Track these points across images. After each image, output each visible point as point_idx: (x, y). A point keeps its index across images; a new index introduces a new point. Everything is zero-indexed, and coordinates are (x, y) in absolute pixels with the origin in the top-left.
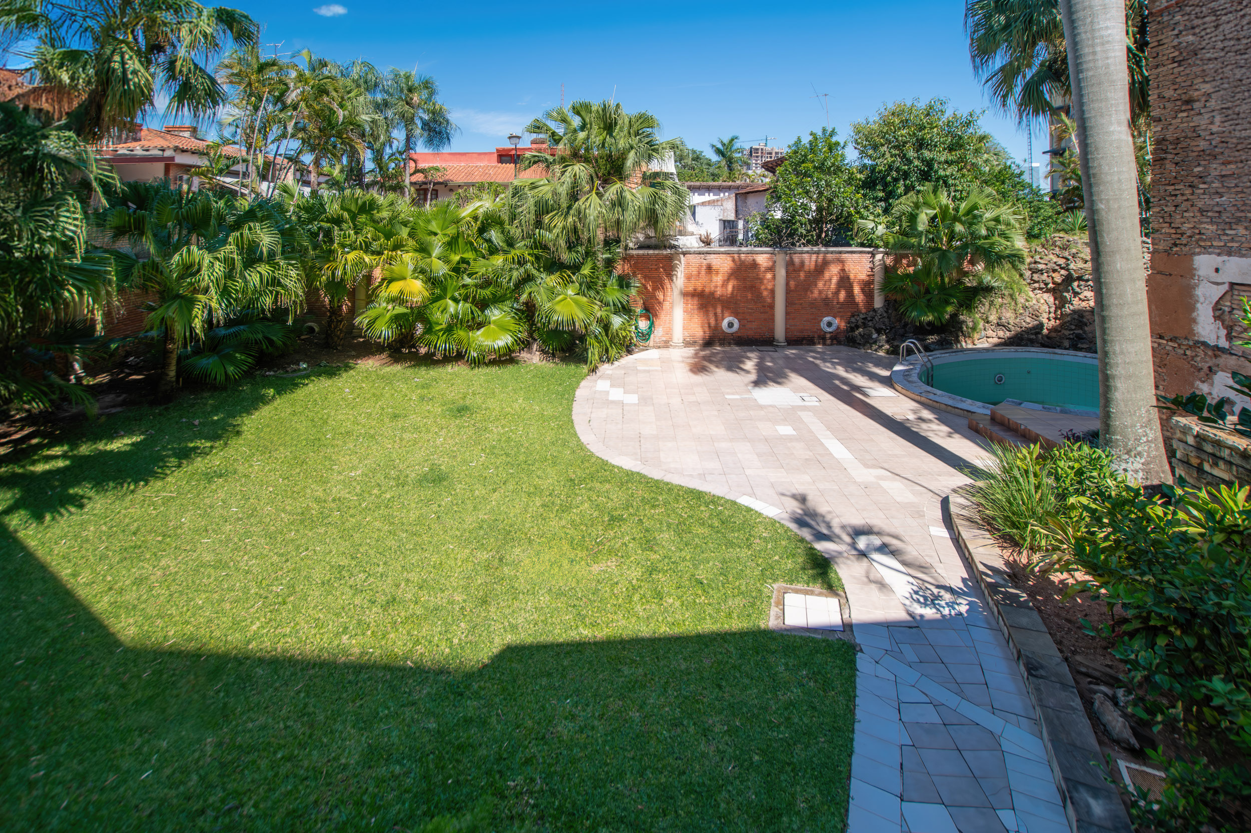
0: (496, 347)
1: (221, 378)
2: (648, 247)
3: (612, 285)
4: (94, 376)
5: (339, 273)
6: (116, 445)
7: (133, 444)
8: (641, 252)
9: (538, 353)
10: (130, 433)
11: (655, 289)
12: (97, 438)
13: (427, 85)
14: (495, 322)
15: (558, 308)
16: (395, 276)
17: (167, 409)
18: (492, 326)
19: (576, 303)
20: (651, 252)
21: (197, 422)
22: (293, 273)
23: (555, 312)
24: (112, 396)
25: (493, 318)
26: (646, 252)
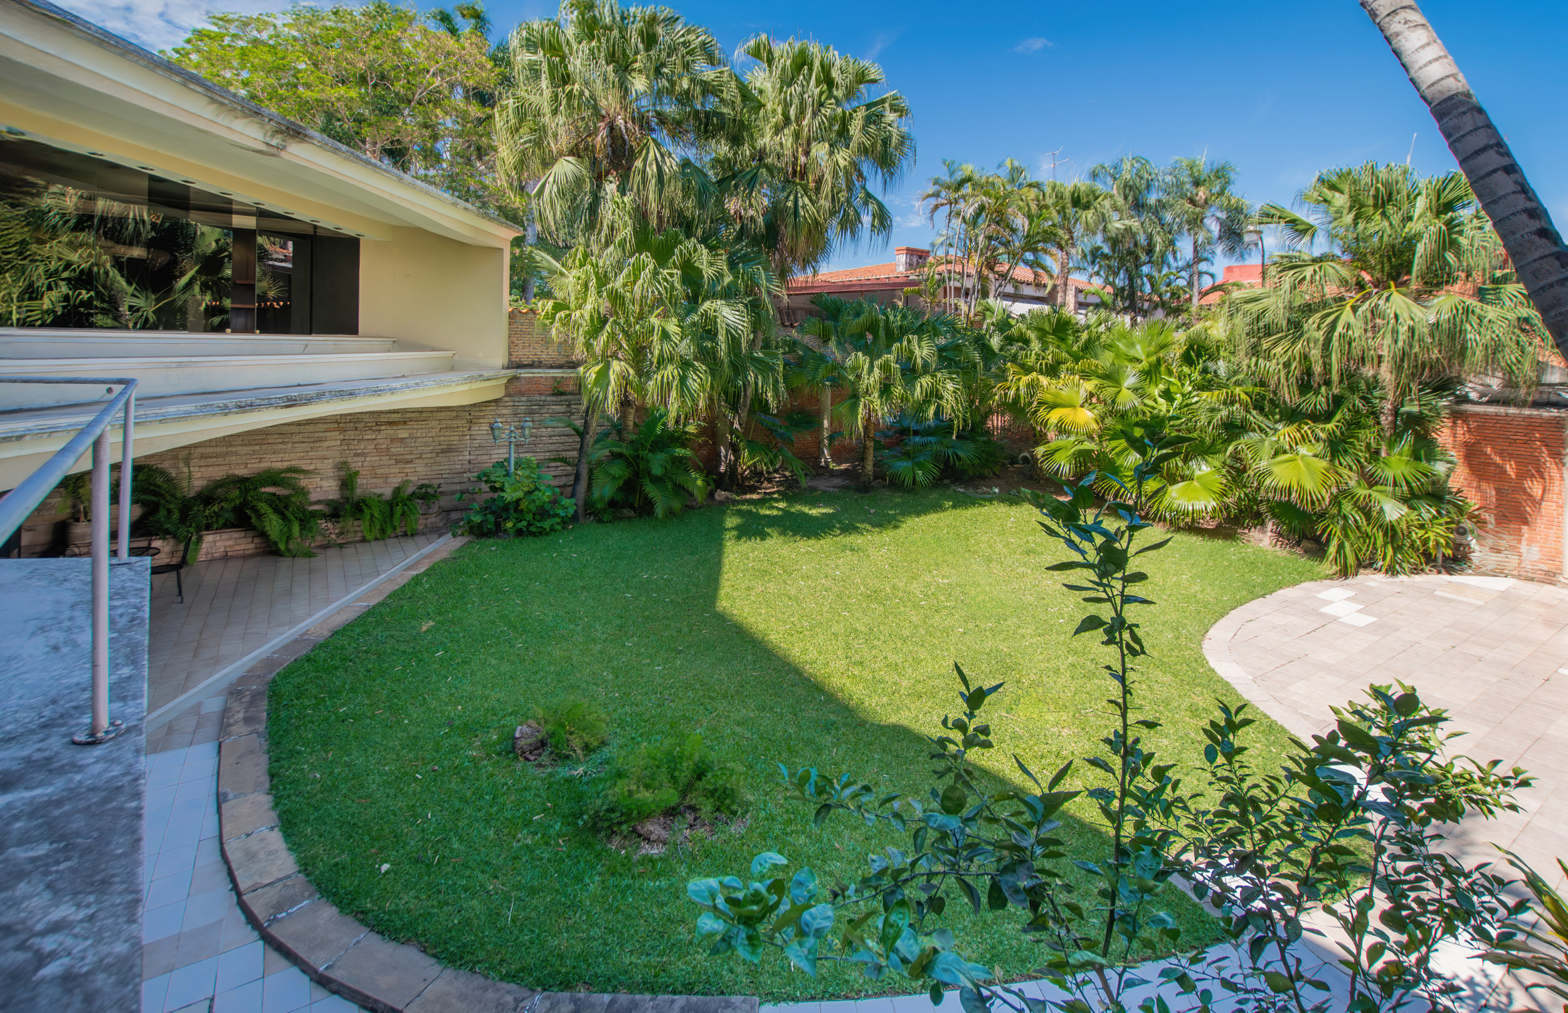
0: (1190, 508)
1: (908, 480)
2: (1506, 403)
3: (1400, 454)
4: (839, 464)
5: (1012, 393)
6: (814, 512)
7: (823, 514)
8: (1492, 409)
9: (1269, 534)
10: (826, 506)
11: (1522, 475)
12: (806, 502)
13: (1221, 174)
14: (1199, 478)
15: (1276, 470)
16: (1059, 401)
17: (862, 498)
18: (1195, 483)
19: (1308, 466)
20: (1512, 410)
21: (872, 511)
22: (950, 386)
23: (1270, 474)
24: (839, 480)
25: (1197, 473)
26: (1502, 410)
